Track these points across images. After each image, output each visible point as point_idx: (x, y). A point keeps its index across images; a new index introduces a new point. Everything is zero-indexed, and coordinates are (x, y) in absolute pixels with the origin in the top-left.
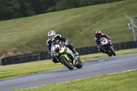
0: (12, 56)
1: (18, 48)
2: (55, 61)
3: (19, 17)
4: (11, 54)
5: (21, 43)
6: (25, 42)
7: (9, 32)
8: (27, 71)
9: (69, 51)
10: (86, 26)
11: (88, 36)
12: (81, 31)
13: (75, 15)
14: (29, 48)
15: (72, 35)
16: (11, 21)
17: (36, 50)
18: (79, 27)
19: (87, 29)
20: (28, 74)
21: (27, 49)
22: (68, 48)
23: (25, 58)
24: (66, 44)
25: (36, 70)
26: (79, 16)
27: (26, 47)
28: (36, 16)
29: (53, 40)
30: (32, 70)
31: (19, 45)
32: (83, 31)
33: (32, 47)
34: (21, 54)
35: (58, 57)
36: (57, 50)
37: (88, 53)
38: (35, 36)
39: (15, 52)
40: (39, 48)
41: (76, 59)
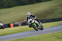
2: (30, 27)
3: (29, 4)
7: (25, 11)
9: (36, 22)
10: (60, 8)
11: (60, 13)
12: (57, 10)
13: (55, 3)
15: (53, 12)
16: (26, 6)
18: (57, 9)
19: (60, 10)
22: (36, 21)
24: (35, 18)
26: (56, 4)
29: (29, 17)
32: (58, 11)
35: (31, 25)
36: (31, 22)
37: (60, 21)
41: (40, 26)
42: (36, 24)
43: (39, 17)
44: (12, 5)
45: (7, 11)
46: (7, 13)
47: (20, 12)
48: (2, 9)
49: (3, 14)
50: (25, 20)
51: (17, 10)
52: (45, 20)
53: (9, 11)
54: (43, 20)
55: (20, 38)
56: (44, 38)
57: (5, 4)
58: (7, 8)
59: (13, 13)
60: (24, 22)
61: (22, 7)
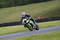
0: (40, 19)
1: (42, 15)
4: (39, 18)
5: (44, 13)
6: (45, 13)
8: (46, 26)
9: (31, 22)
14: (47, 16)
17: (50, 16)
20: (47, 27)
21: (46, 16)
23: (45, 20)
24: (30, 18)
25: (50, 25)
27: (45, 15)
28: (50, 1)
30: (48, 25)
31: (42, 14)
33: (48, 15)
34: (43, 18)
35: (26, 25)
38: (50, 10)
39: (41, 17)
40: (51, 15)
41: (35, 26)
42: (31, 24)
43: (52, 14)
44: (26, 3)
45: (21, 8)
46: (21, 11)
47: (34, 10)
48: (16, 7)
49: (17, 11)
50: (38, 18)
51: (31, 7)
52: (58, 17)
53: (23, 8)
54: (56, 17)
55: (34, 35)
56: (57, 35)
57: (19, 2)
58: (21, 5)
59: (27, 10)
60: (38, 19)
61: (35, 4)
